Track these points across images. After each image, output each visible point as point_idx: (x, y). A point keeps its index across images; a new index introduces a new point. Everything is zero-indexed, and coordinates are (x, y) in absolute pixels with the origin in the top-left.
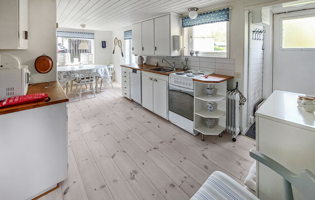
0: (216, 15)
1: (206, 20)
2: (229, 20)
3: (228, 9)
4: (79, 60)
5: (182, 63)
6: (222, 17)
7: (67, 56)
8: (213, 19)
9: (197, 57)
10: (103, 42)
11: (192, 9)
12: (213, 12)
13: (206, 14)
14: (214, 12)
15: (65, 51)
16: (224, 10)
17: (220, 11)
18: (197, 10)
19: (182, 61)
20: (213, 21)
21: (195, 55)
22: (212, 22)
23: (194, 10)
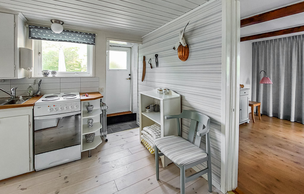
0: (83, 36)
1: (70, 38)
2: (95, 45)
3: (94, 35)
5: (30, 87)
6: (88, 40)
8: (79, 39)
9: (54, 77)
11: (58, 21)
12: (79, 32)
13: (70, 32)
14: (81, 33)
16: (90, 34)
17: (86, 34)
18: (62, 24)
19: (30, 85)
20: (79, 41)
21: (50, 75)
22: (77, 42)
23: (59, 23)
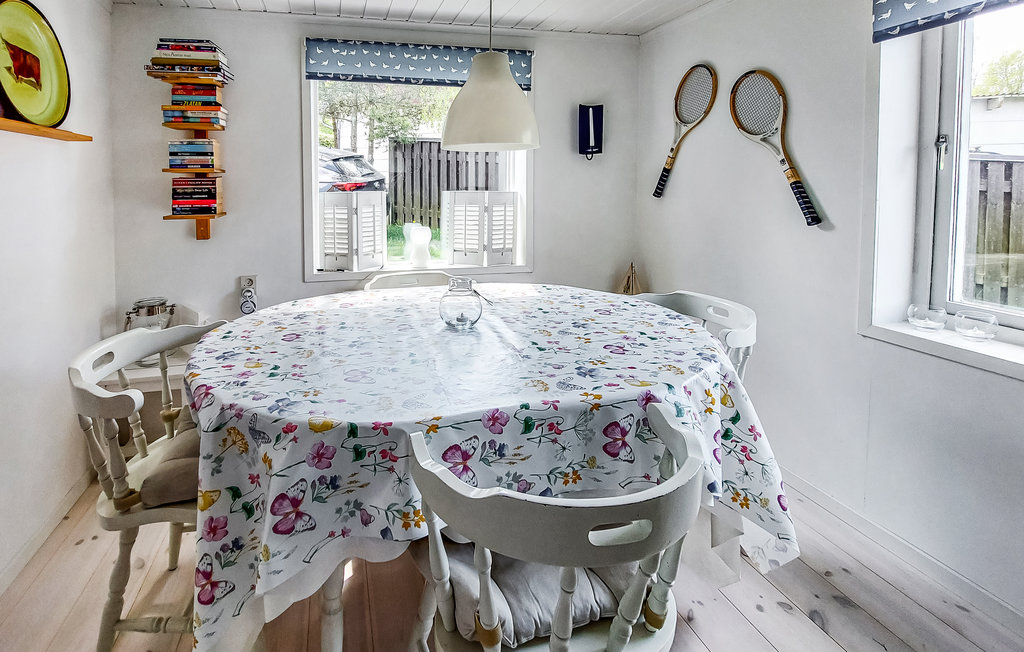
4: (436, 237)
7: (365, 212)
10: (583, 110)
15: (377, 184)
